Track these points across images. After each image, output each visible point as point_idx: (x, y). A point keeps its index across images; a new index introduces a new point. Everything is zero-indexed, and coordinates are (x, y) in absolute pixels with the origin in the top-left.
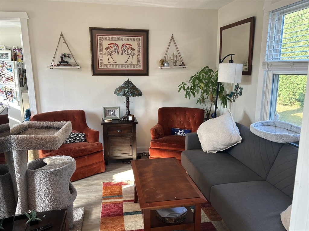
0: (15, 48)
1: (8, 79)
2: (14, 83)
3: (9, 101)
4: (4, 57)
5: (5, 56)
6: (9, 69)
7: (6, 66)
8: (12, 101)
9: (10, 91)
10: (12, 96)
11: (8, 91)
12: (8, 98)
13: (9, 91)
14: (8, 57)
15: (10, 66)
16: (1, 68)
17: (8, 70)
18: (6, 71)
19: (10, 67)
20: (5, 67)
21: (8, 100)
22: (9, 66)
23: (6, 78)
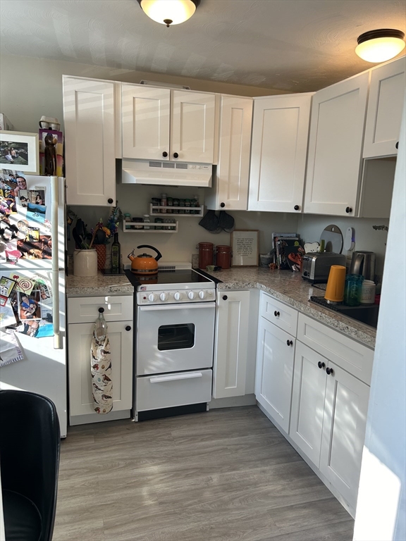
0: (48, 123)
1: (26, 247)
2: (48, 264)
3: (25, 332)
4: (9, 157)
5: (14, 152)
6: (33, 205)
7: (24, 193)
8: (37, 332)
9: (33, 294)
10: (37, 313)
11: (22, 295)
12: (19, 323)
13: (28, 293)
14: (25, 156)
15: (41, 194)
16: (4, 201)
17: (29, 209)
18: (20, 215)
19: (39, 201)
20: (17, 199)
21: (21, 328)
22: (34, 195)
23: (22, 241)
